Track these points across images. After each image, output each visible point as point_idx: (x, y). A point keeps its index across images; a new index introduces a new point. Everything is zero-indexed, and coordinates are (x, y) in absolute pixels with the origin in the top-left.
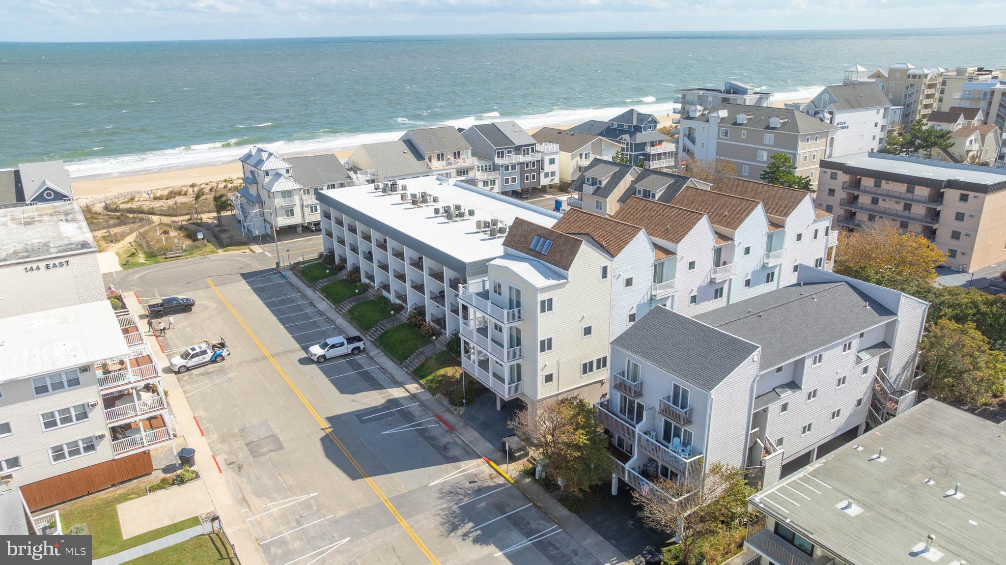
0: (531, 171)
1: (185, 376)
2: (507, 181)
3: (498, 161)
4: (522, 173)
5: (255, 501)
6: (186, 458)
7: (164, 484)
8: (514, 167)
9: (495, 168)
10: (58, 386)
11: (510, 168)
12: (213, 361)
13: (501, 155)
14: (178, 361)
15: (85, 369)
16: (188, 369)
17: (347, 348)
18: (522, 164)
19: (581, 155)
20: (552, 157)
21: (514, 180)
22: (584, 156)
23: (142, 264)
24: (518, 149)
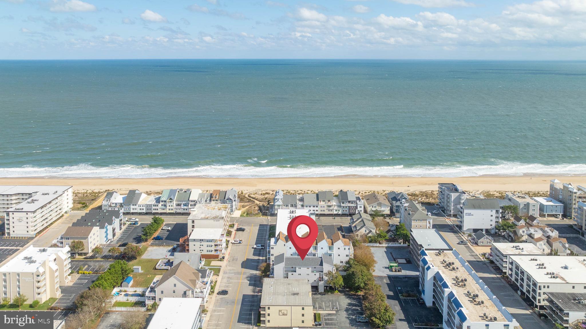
0: (352, 209)
1: (233, 245)
2: (344, 211)
3: (342, 205)
4: (349, 209)
5: (228, 267)
6: (223, 258)
7: (219, 260)
8: (346, 207)
9: (340, 206)
10: (209, 241)
11: (345, 207)
12: (239, 243)
13: (343, 203)
14: (233, 242)
15: (213, 240)
16: (234, 244)
17: (260, 247)
18: (349, 206)
19: (373, 206)
20: (361, 206)
21: (346, 211)
22: (374, 207)
23: (244, 216)
24: (349, 202)
